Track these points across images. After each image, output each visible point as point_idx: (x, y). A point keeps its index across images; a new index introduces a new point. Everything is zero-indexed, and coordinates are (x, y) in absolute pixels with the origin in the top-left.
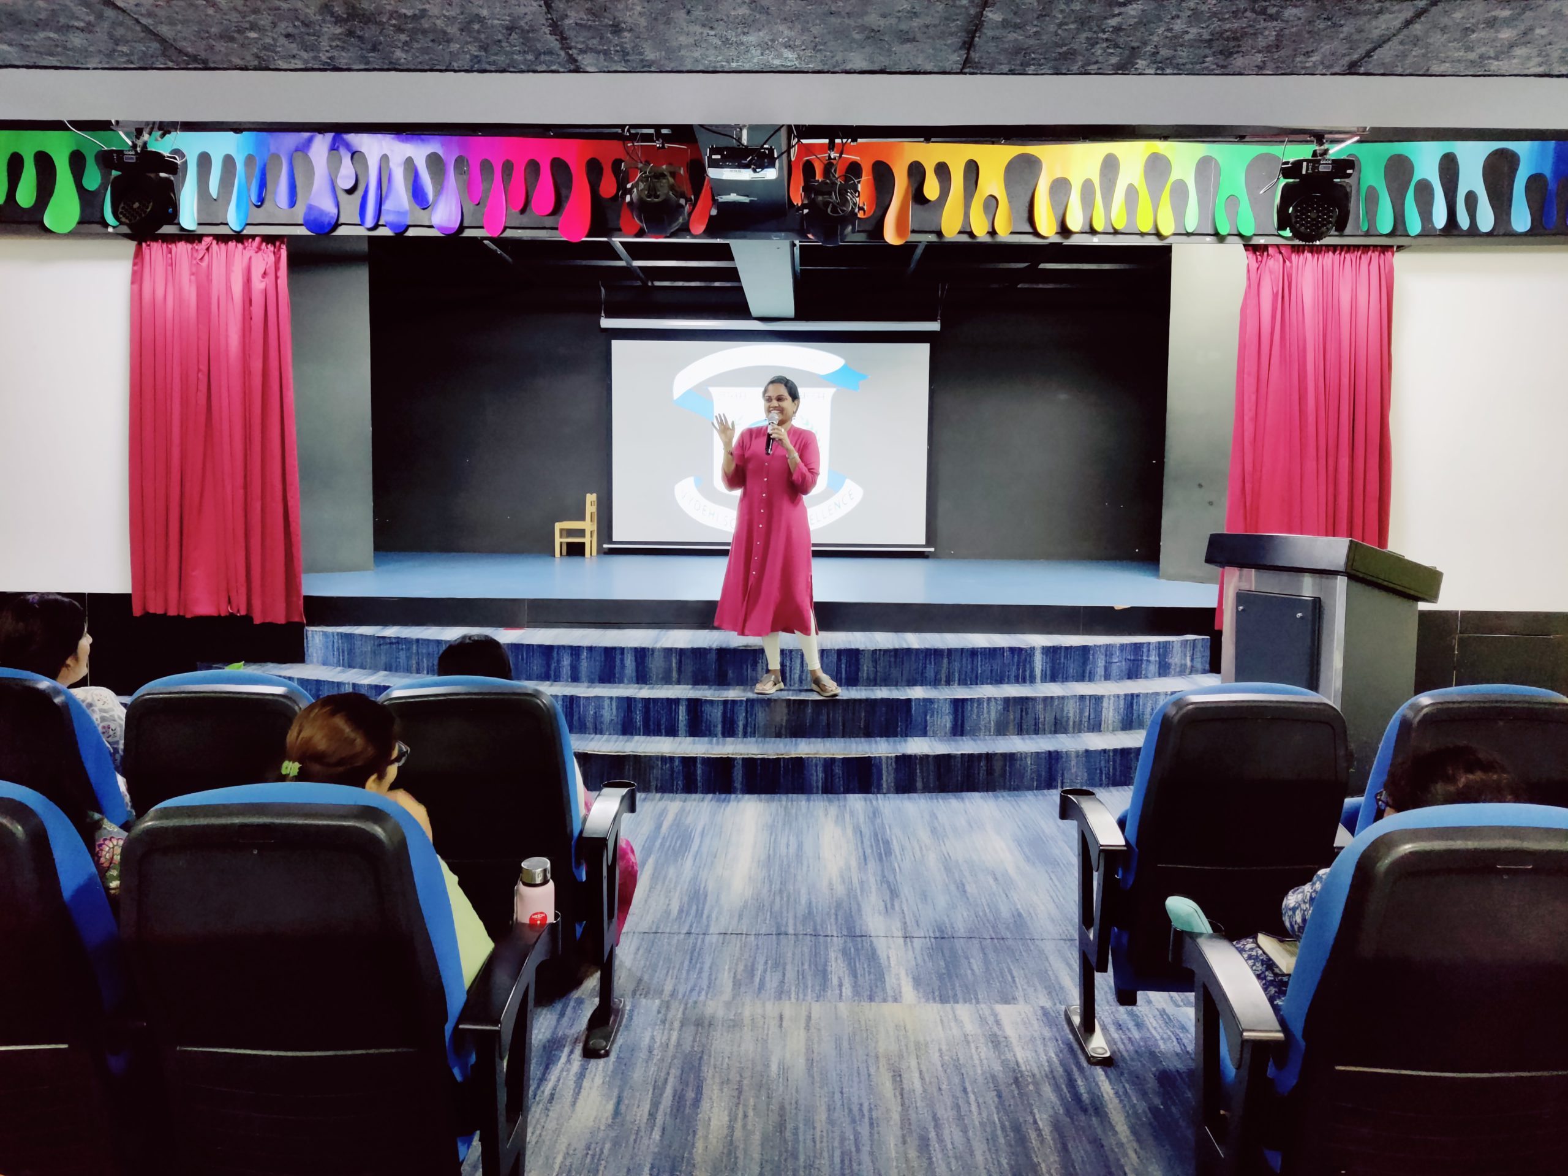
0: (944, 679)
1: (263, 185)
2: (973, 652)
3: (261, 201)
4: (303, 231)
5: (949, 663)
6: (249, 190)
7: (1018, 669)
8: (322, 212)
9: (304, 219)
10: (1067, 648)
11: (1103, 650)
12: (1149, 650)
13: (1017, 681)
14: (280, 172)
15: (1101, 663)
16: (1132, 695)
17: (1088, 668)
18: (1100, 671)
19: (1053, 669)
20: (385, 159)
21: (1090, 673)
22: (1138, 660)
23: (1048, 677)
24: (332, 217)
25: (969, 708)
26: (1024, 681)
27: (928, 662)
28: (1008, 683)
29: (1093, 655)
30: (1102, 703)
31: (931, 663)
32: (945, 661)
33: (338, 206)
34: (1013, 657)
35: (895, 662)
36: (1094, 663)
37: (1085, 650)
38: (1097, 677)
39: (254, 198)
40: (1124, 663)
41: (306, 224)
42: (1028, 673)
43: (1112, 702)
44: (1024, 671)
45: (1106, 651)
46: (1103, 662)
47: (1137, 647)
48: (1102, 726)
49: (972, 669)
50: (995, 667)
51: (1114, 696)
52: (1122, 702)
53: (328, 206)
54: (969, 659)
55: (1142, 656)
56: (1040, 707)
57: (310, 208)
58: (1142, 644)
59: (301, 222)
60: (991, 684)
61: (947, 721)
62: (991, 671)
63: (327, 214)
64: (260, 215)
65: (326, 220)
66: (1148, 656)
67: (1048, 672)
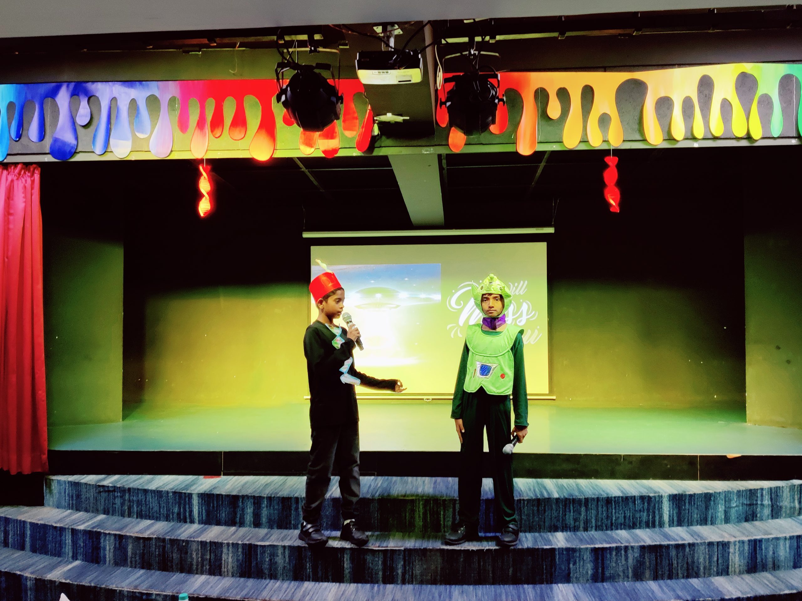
0: (582, 525)
1: (20, 125)
2: (609, 501)
3: (19, 136)
4: (49, 159)
5: (586, 511)
6: (9, 128)
7: (648, 515)
8: (64, 144)
9: (51, 148)
10: (691, 496)
11: (722, 497)
12: (762, 495)
13: (648, 526)
14: (34, 114)
15: (721, 508)
16: (755, 541)
17: (710, 513)
18: (721, 515)
19: (679, 514)
20: (114, 99)
21: (712, 517)
22: (753, 504)
23: (675, 523)
24: (72, 147)
25: (608, 556)
26: (654, 526)
27: (567, 510)
28: (640, 528)
29: (714, 501)
30: (729, 548)
31: (570, 511)
32: (583, 509)
33: (77, 138)
34: (644, 504)
35: (538, 510)
36: (715, 509)
37: (708, 497)
38: (718, 521)
39: (13, 134)
40: (741, 508)
41: (52, 153)
42: (657, 518)
43: (737, 547)
44: (654, 517)
45: (725, 497)
46: (723, 507)
47: (752, 493)
48: (730, 570)
49: (608, 516)
50: (628, 514)
51: (739, 542)
52: (746, 548)
53: (68, 138)
54: (605, 508)
55: (757, 500)
56: (673, 553)
57: (56, 140)
58: (756, 490)
59: (48, 151)
60: (625, 529)
61: (589, 568)
62: (625, 517)
63: (69, 145)
64: (18, 148)
65: (68, 149)
66: (762, 500)
67: (675, 518)
